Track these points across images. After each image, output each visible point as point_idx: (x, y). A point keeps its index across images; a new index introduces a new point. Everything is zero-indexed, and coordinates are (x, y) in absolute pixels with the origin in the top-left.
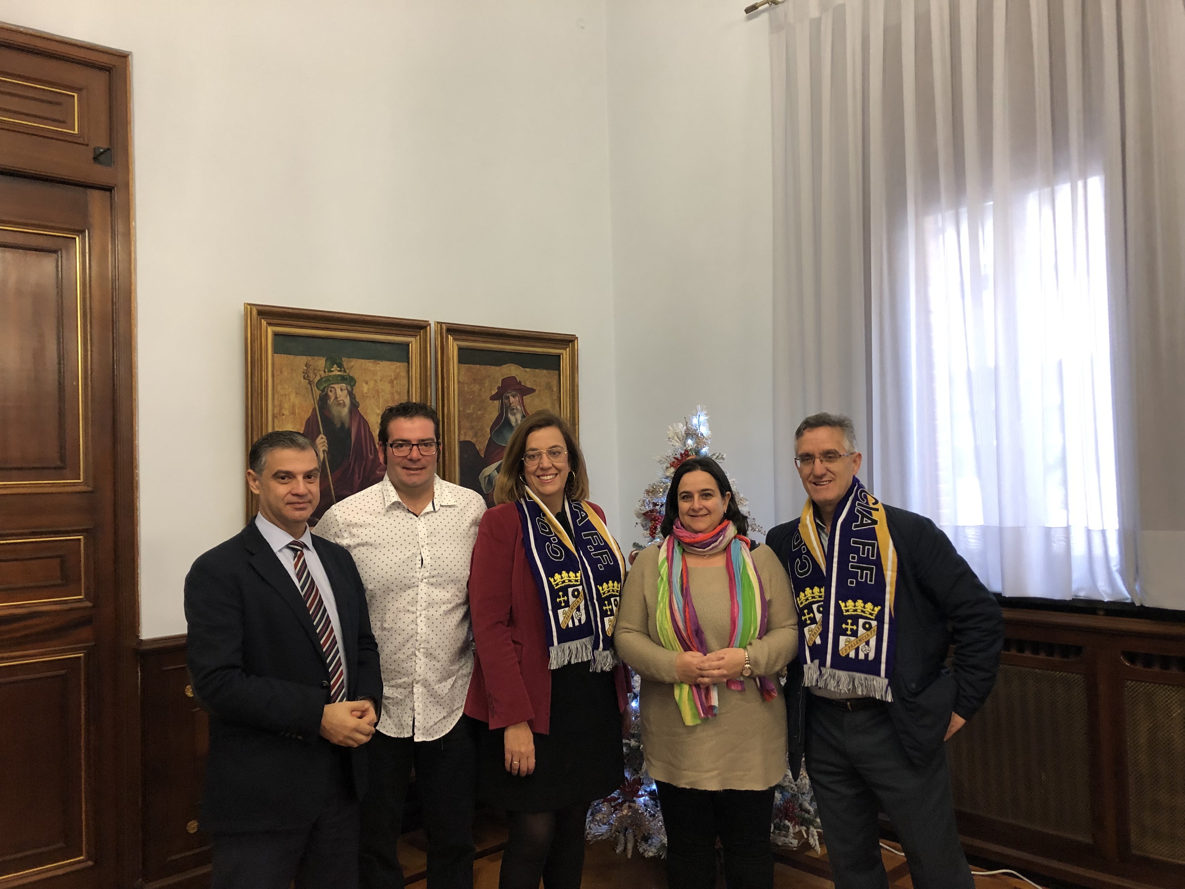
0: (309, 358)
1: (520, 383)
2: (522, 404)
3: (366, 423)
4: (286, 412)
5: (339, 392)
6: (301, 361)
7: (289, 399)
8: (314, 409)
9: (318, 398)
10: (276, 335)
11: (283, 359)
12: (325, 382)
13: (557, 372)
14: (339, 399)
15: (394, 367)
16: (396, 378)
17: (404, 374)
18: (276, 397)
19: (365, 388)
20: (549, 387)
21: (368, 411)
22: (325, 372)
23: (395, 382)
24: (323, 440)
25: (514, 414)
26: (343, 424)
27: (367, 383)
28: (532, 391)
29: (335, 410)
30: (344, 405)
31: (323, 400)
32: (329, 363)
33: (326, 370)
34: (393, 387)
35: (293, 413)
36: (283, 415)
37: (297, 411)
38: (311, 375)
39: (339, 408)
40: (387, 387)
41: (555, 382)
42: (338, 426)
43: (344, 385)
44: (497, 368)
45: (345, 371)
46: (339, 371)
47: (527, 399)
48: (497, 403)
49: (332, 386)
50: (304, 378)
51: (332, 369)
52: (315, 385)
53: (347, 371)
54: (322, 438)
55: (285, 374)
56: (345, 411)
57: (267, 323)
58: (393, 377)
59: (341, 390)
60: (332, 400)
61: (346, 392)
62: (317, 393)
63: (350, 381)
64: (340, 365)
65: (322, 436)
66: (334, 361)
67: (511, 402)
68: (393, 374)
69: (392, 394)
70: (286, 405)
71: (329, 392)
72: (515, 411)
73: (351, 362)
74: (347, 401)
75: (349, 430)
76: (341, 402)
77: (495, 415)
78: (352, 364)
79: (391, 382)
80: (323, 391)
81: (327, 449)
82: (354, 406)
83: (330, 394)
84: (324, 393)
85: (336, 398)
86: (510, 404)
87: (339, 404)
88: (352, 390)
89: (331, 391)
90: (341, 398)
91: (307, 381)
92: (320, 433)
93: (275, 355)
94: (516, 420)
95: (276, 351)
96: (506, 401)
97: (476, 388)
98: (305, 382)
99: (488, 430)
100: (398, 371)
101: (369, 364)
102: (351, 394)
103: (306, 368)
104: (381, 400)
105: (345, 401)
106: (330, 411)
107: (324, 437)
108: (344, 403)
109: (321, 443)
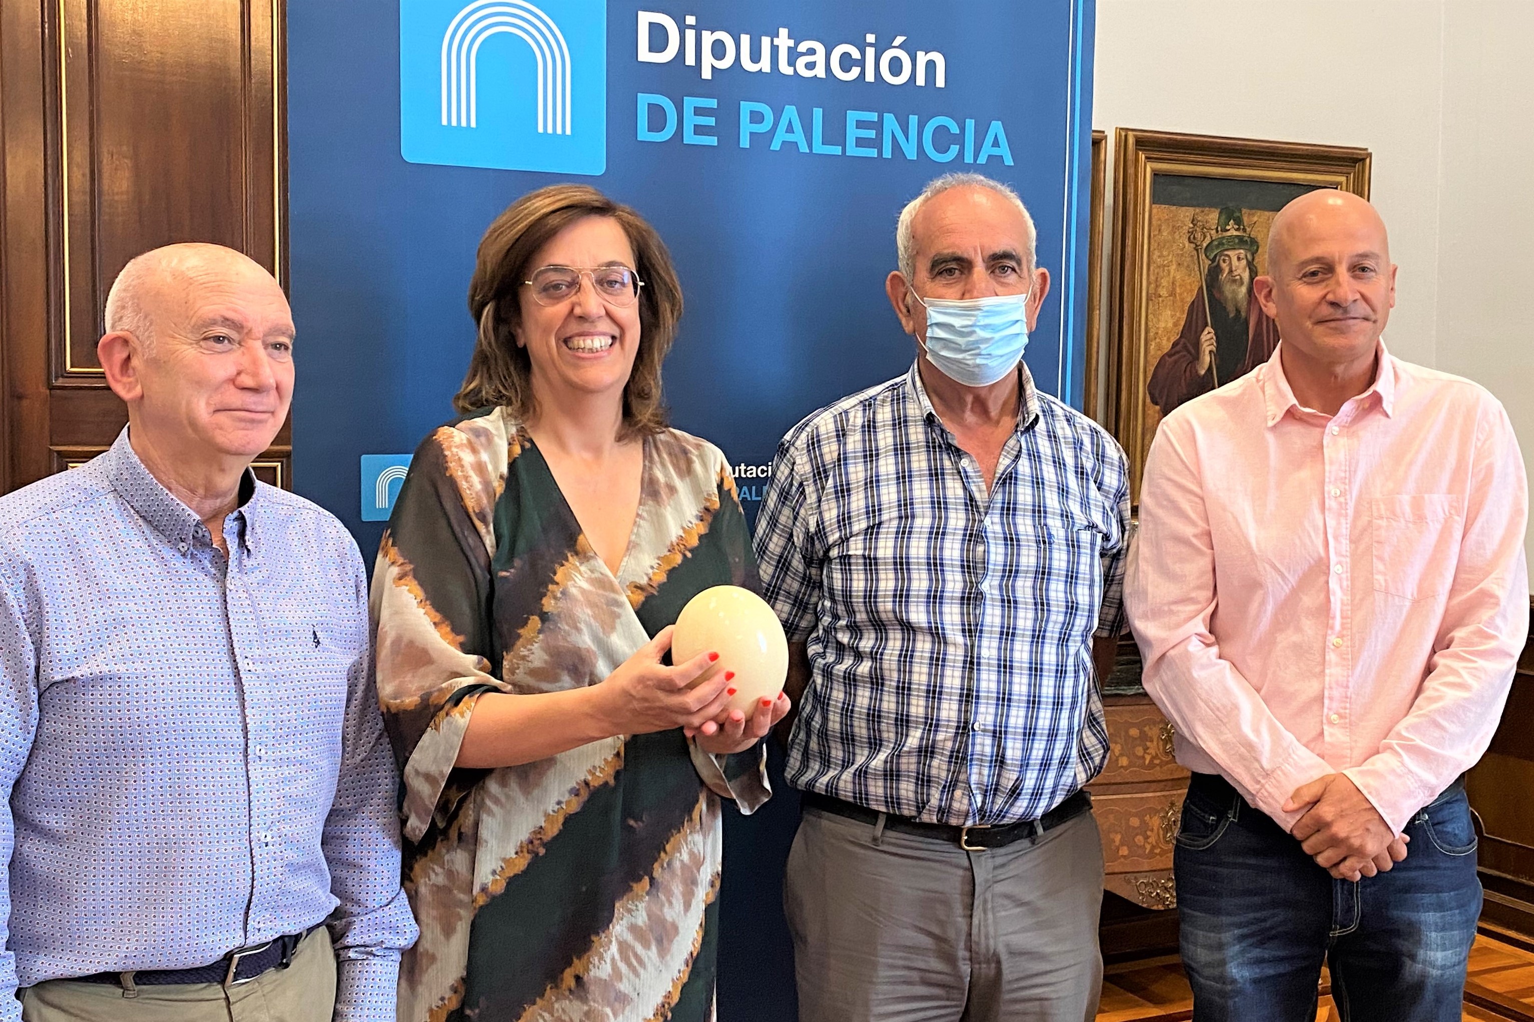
0: (1198, 210)
4: (1163, 292)
5: (1234, 260)
6: (1186, 214)
7: (1169, 271)
8: (1201, 288)
9: (1206, 271)
10: (1156, 174)
11: (1162, 211)
12: (1217, 246)
14: (1234, 274)
18: (1152, 268)
22: (1217, 232)
24: (1209, 336)
26: (1238, 311)
29: (1228, 289)
30: (1242, 283)
31: (1214, 274)
32: (1223, 217)
33: (1219, 229)
35: (1172, 294)
36: (1160, 296)
37: (1178, 290)
38: (1199, 235)
39: (1234, 287)
42: (1232, 315)
43: (1242, 251)
45: (1244, 230)
46: (1237, 230)
49: (1226, 253)
50: (1190, 242)
51: (1228, 228)
52: (1203, 251)
53: (1248, 230)
54: (1209, 333)
55: (1165, 234)
56: (1242, 291)
57: (1147, 158)
59: (1239, 259)
60: (1225, 275)
61: (1244, 262)
62: (1206, 263)
63: (1251, 244)
64: (1239, 221)
65: (1209, 329)
66: (1230, 214)
70: (1164, 282)
71: (1221, 262)
73: (1253, 215)
74: (1246, 276)
75: (1246, 322)
76: (1238, 277)
78: (1255, 219)
80: (1213, 260)
81: (1214, 349)
83: (1224, 266)
84: (1215, 264)
85: (1231, 271)
87: (1235, 281)
88: (1253, 259)
89: (1224, 261)
90: (1239, 272)
91: (1193, 246)
92: (1206, 325)
93: (1154, 205)
95: (1155, 200)
98: (1189, 247)
102: (1251, 266)
103: (1191, 225)
105: (1243, 275)
106: (1221, 292)
107: (1212, 331)
108: (1241, 278)
109: (1208, 339)
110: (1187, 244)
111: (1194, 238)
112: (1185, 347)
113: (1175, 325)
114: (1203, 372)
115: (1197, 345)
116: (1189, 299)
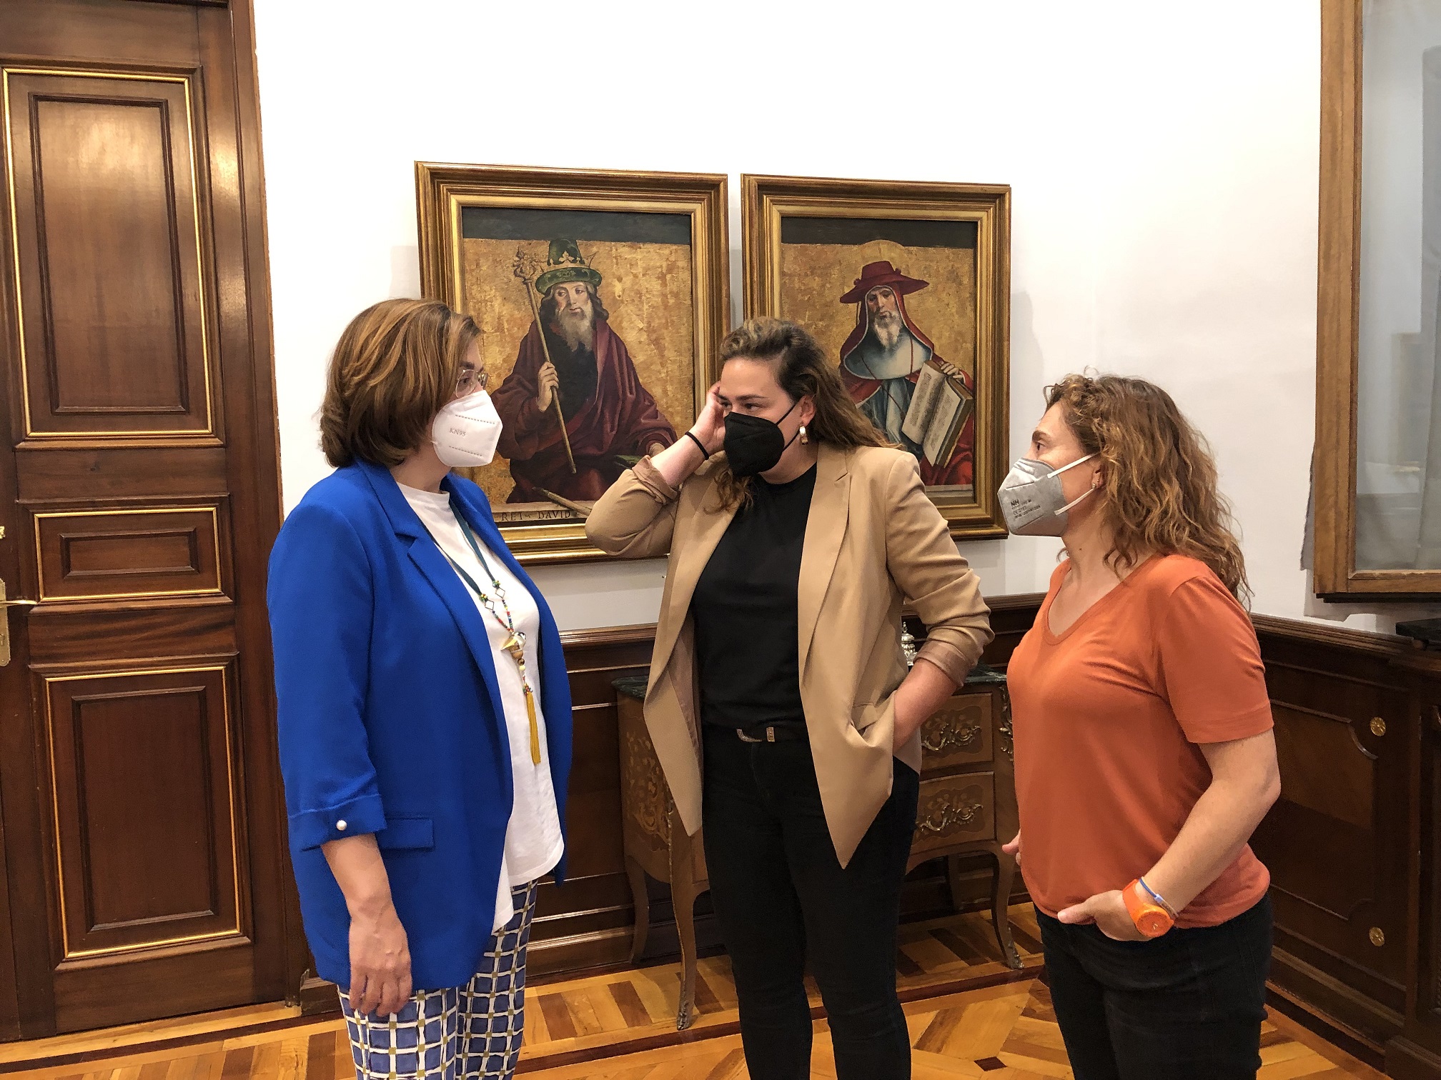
0: (523, 243)
1: (898, 272)
2: (901, 307)
3: (620, 343)
4: (488, 328)
5: (572, 293)
6: (509, 248)
8: (534, 323)
9: (539, 305)
10: (465, 209)
11: (477, 245)
12: (551, 279)
13: (971, 251)
14: (574, 307)
15: (667, 252)
16: (670, 270)
17: (683, 263)
18: (470, 304)
19: (618, 289)
20: (954, 277)
21: (625, 324)
22: (549, 264)
23: (668, 276)
24: (549, 371)
25: (886, 326)
26: (581, 345)
27: (620, 280)
28: (920, 284)
29: (568, 324)
30: (583, 315)
31: (548, 310)
32: (554, 249)
33: (551, 261)
34: (664, 284)
35: (499, 328)
37: (506, 326)
38: (528, 270)
39: (575, 320)
40: (656, 286)
41: (966, 268)
42: (575, 349)
43: (581, 284)
44: (855, 248)
45: (582, 262)
46: (574, 262)
47: (911, 299)
48: (853, 307)
49: (561, 285)
50: (516, 275)
51: (561, 260)
52: (533, 285)
53: (586, 261)
54: (548, 368)
55: (484, 268)
56: (585, 325)
57: (449, 190)
58: (664, 271)
59: (577, 291)
60: (562, 308)
61: (585, 295)
62: (538, 297)
63: (592, 278)
64: (574, 253)
65: (548, 364)
66: (562, 245)
67: (880, 305)
68: (665, 265)
69: (664, 296)
71: (557, 295)
72: (887, 320)
73: (592, 246)
74: (588, 309)
75: (593, 355)
76: (578, 310)
77: (850, 326)
78: (595, 249)
79: (662, 277)
80: (547, 294)
81: (557, 385)
82: (600, 317)
83: (559, 298)
84: (551, 296)
85: (569, 304)
86: (879, 309)
87: (574, 315)
88: (596, 290)
89: (560, 294)
90: (578, 305)
91: (520, 279)
92: (544, 360)
93: (467, 240)
94: (890, 335)
95: (465, 232)
96: (871, 304)
97: (815, 283)
98: (516, 281)
99: (837, 353)
100: (673, 258)
101: (623, 250)
102: (594, 298)
103: (517, 259)
104: (646, 307)
105: (584, 308)
106: (559, 324)
107: (552, 365)
108: (582, 311)
109: (548, 376)
110: (512, 277)
111: (521, 271)
112: (520, 383)
113: (504, 361)
114: (544, 408)
115: (535, 381)
116: (521, 333)
